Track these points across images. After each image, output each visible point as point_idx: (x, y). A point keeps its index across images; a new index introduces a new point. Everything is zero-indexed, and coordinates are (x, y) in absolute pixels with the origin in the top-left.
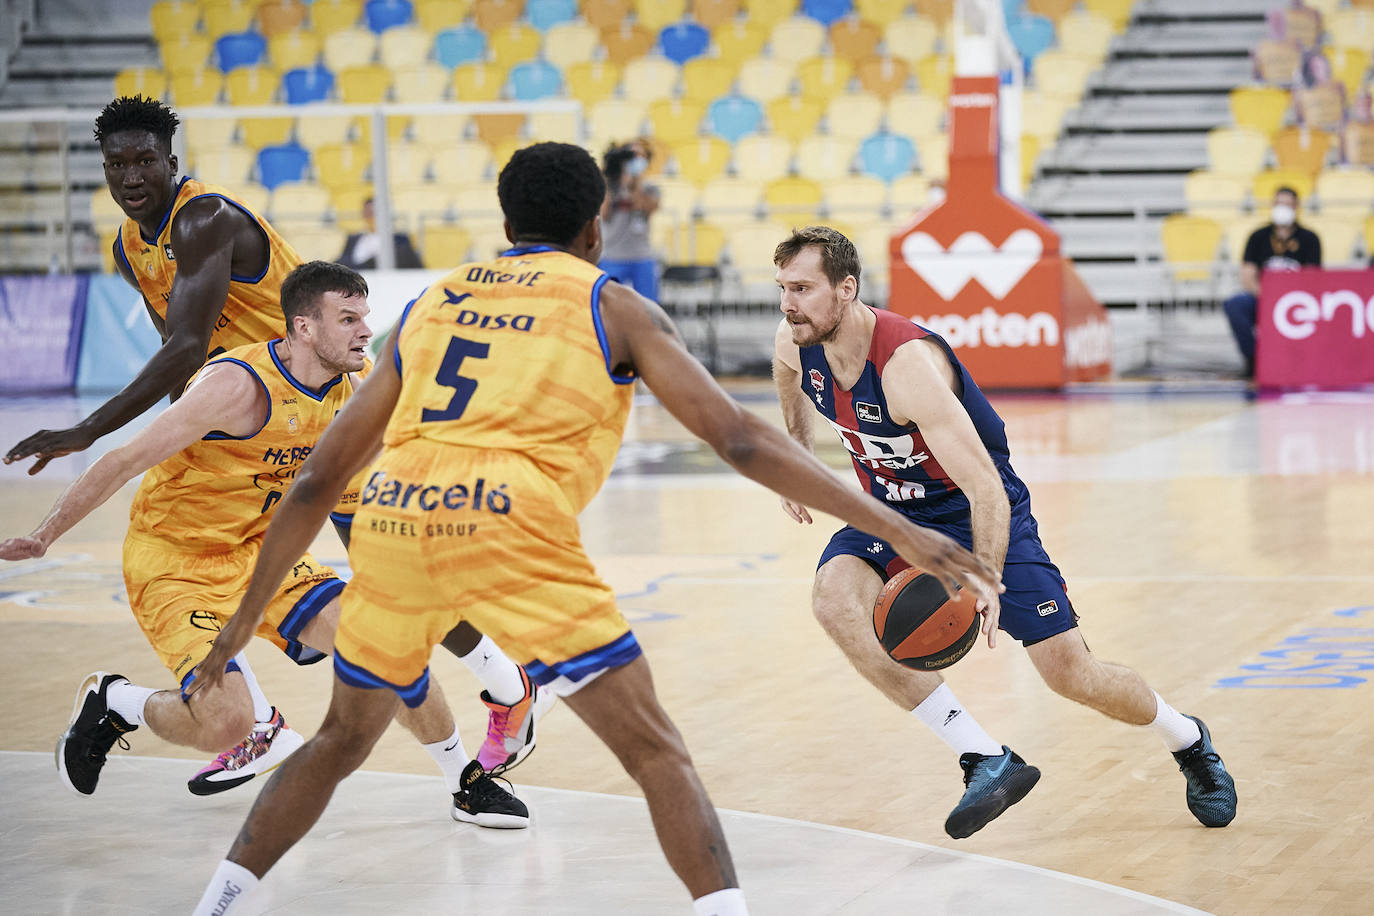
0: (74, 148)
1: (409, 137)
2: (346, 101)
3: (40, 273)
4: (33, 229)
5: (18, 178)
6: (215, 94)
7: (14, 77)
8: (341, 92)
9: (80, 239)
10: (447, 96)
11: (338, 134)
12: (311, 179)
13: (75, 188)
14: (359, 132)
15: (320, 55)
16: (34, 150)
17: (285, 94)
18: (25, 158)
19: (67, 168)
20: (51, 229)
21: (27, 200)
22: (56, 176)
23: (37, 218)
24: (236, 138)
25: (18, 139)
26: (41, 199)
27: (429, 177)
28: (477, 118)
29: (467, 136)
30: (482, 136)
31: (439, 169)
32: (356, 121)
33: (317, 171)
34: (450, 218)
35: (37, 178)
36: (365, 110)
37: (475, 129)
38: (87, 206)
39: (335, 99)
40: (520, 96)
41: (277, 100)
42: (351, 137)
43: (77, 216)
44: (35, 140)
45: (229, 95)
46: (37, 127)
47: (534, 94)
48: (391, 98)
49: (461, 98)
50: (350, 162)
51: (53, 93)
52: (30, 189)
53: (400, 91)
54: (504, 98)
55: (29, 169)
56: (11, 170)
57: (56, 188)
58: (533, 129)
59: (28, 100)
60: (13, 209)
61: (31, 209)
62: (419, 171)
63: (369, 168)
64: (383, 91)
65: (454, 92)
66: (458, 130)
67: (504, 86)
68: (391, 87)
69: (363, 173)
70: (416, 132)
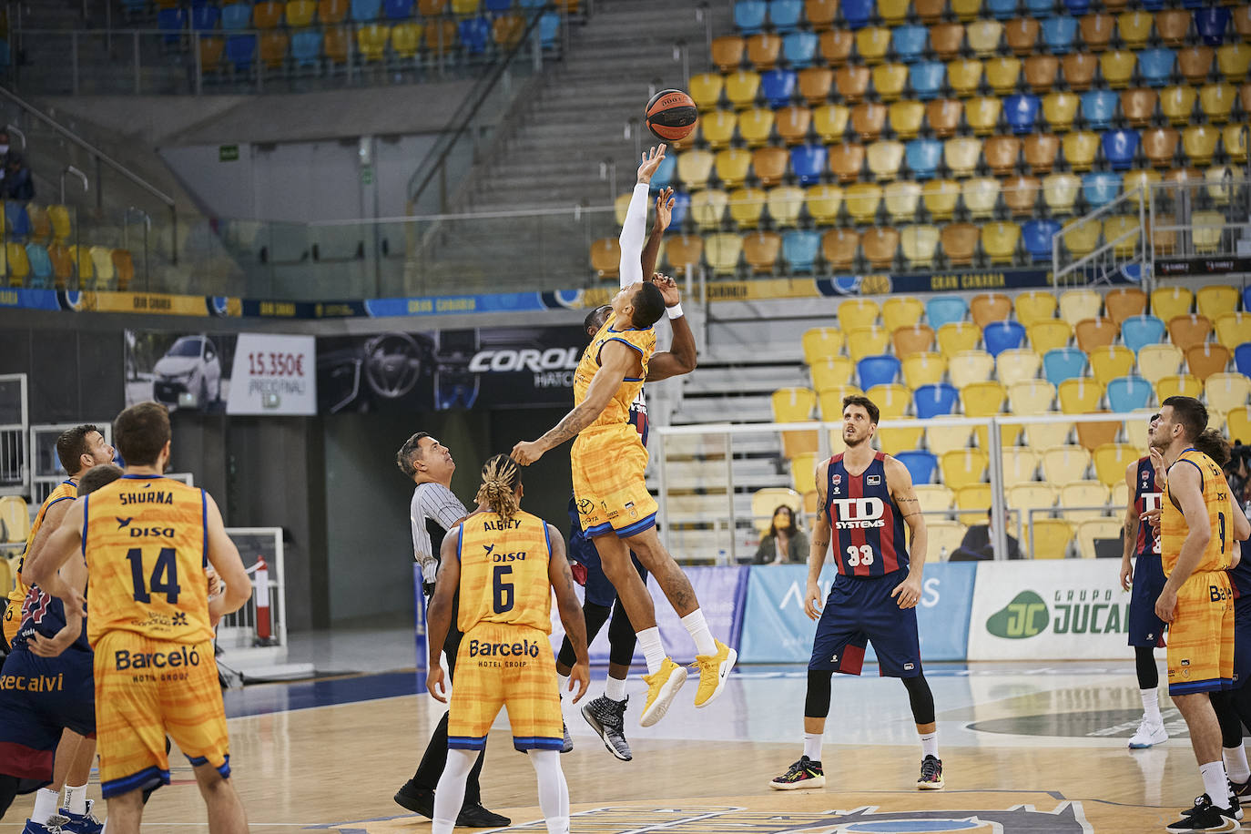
0: (737, 456)
1: (1022, 445)
2: (966, 415)
3: (708, 563)
4: (702, 526)
5: (692, 483)
7: (687, 396)
8: (963, 408)
9: (742, 534)
10: (1054, 409)
11: (961, 443)
12: (938, 482)
13: (738, 490)
14: (978, 440)
15: (947, 374)
16: (702, 458)
17: (915, 410)
18: (697, 465)
19: (731, 473)
20: (717, 526)
21: (699, 499)
22: (721, 482)
23: (706, 517)
25: (691, 450)
26: (709, 500)
27: (1039, 479)
28: (1078, 424)
29: (1071, 443)
30: (1081, 443)
31: (1043, 473)
32: (975, 429)
33: (943, 476)
34: (1055, 514)
35: (705, 484)
36: (986, 421)
37: (1076, 438)
38: (748, 506)
39: (959, 413)
40: (1114, 410)
41: (910, 415)
42: (972, 445)
43: (740, 514)
44: (704, 450)
46: (707, 439)
47: (1127, 409)
48: (1006, 411)
49: (1065, 412)
50: (971, 466)
51: (721, 409)
52: (701, 492)
53: (1012, 407)
54: (1104, 409)
55: (700, 475)
56: (685, 477)
57: (721, 491)
58: (1126, 436)
59: (700, 418)
60: (686, 509)
61: (701, 509)
62: (1031, 473)
63: (987, 471)
64: (1001, 406)
65: (1059, 405)
66: (1065, 438)
67: (1103, 400)
68: (1006, 402)
69: (982, 476)
70: (1026, 439)
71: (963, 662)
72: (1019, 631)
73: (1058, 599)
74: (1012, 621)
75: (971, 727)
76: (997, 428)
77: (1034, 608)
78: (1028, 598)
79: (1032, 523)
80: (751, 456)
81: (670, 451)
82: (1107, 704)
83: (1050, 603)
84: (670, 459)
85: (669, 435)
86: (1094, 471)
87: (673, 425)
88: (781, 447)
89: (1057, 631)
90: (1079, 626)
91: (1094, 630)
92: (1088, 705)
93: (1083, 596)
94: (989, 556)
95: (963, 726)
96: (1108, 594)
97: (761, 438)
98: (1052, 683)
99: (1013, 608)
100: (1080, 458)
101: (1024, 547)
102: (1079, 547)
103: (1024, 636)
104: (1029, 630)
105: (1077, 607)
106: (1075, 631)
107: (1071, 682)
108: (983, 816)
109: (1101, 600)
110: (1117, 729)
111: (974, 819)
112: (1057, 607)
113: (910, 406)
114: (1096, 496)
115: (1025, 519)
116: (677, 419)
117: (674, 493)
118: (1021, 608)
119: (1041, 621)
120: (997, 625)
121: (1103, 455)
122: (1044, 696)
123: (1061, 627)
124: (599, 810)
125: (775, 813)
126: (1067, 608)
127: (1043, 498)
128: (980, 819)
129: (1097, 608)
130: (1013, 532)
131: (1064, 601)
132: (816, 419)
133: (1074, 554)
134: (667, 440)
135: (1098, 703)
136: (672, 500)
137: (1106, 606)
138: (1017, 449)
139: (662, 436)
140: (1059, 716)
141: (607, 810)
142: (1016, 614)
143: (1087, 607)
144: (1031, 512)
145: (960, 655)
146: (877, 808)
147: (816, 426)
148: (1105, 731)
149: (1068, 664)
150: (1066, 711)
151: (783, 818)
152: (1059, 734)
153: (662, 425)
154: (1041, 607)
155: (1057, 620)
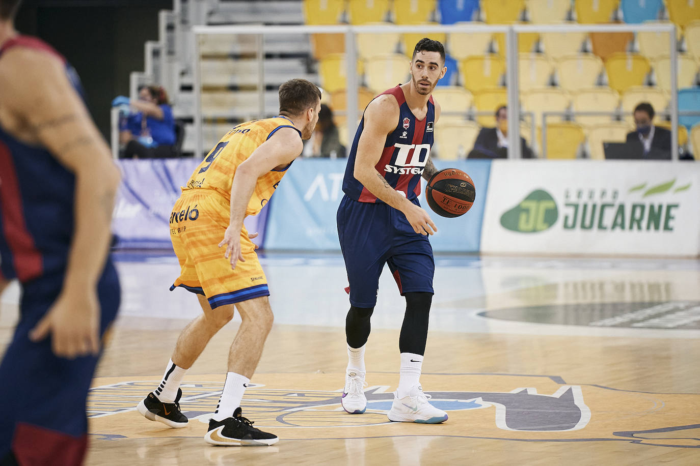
0: (269, 56)
1: (538, 51)
2: (486, 22)
4: (234, 121)
5: (225, 80)
6: (383, 16)
8: (484, 15)
10: (570, 19)
11: (480, 48)
12: (458, 85)
14: (496, 47)
16: (237, 57)
17: (438, 16)
18: (231, 63)
19: (262, 72)
21: (231, 96)
22: (253, 80)
23: (238, 112)
24: (399, 52)
25: (226, 49)
26: (241, 96)
27: (553, 84)
28: (592, 35)
29: (585, 51)
30: (595, 52)
31: (558, 79)
32: (495, 36)
33: (462, 79)
34: (568, 117)
35: (238, 81)
36: (503, 28)
37: (590, 47)
39: (479, 20)
40: (626, 21)
41: (433, 21)
42: (491, 51)
44: (239, 49)
45: (394, 17)
46: (242, 39)
47: (639, 20)
48: (524, 20)
49: (579, 22)
50: (490, 70)
51: (255, 12)
52: (234, 88)
53: (530, 16)
54: (616, 21)
55: (233, 73)
56: (219, 75)
57: (252, 88)
58: (637, 46)
59: (235, 18)
60: (220, 104)
61: (235, 104)
62: (545, 78)
63: (504, 77)
64: (519, 15)
65: (575, 16)
66: (578, 46)
67: (616, 12)
68: (525, 11)
69: (499, 80)
70: (543, 47)
71: (476, 254)
72: (530, 226)
73: (567, 196)
74: (523, 217)
75: (482, 314)
76: (515, 36)
77: (545, 205)
78: (540, 195)
79: (546, 126)
80: (284, 56)
81: (206, 49)
82: (611, 297)
83: (560, 201)
84: (205, 57)
85: (205, 35)
86: (606, 79)
87: (210, 24)
88: (309, 48)
89: (566, 226)
90: (587, 222)
91: (601, 227)
92: (594, 297)
93: (591, 195)
94: (503, 154)
95: (473, 313)
96: (615, 194)
97: (292, 39)
98: (560, 275)
99: (526, 205)
100: (593, 65)
101: (537, 148)
102: (589, 149)
103: (534, 231)
104: (540, 225)
105: (585, 206)
106: (583, 227)
107: (578, 275)
108: (487, 397)
109: (608, 199)
110: (619, 320)
111: (479, 400)
112: (567, 205)
113: (433, 13)
114: (607, 101)
115: (539, 122)
116: (214, 19)
117: (208, 89)
118: (532, 205)
119: (551, 217)
120: (510, 220)
121: (615, 64)
122: (551, 288)
123: (570, 222)
124: (125, 383)
125: (291, 390)
126: (576, 206)
127: (556, 102)
128: (484, 400)
129: (603, 207)
130: (526, 134)
131: (573, 199)
132: (345, 22)
133: (584, 155)
134: (202, 40)
135: (602, 295)
136: (206, 96)
137: (611, 205)
138: (533, 56)
139: (198, 35)
140: (566, 307)
141: (132, 384)
142: (527, 211)
143: (594, 206)
144: (545, 115)
145: (473, 247)
146: (388, 387)
147: (343, 29)
148: (608, 321)
149: (576, 258)
150: (572, 301)
151: (299, 395)
152: (566, 323)
153: (198, 24)
154: (549, 205)
155: (566, 218)
